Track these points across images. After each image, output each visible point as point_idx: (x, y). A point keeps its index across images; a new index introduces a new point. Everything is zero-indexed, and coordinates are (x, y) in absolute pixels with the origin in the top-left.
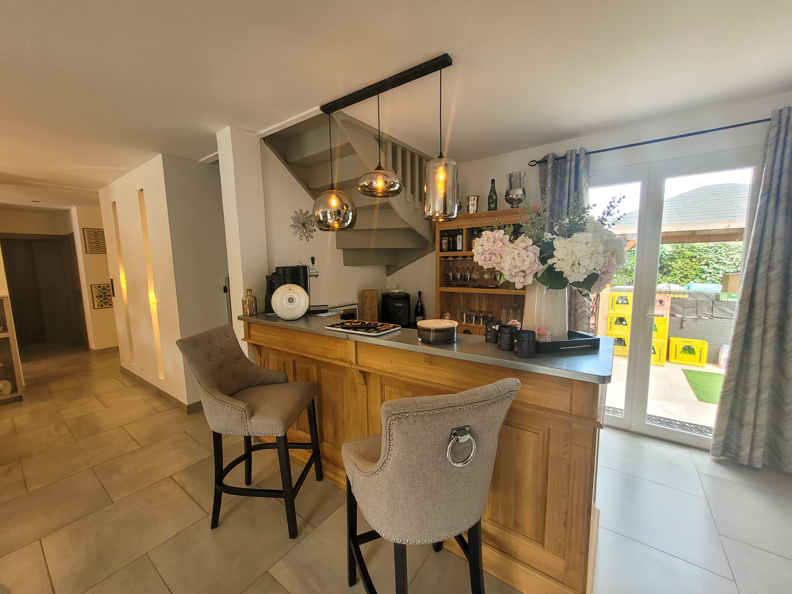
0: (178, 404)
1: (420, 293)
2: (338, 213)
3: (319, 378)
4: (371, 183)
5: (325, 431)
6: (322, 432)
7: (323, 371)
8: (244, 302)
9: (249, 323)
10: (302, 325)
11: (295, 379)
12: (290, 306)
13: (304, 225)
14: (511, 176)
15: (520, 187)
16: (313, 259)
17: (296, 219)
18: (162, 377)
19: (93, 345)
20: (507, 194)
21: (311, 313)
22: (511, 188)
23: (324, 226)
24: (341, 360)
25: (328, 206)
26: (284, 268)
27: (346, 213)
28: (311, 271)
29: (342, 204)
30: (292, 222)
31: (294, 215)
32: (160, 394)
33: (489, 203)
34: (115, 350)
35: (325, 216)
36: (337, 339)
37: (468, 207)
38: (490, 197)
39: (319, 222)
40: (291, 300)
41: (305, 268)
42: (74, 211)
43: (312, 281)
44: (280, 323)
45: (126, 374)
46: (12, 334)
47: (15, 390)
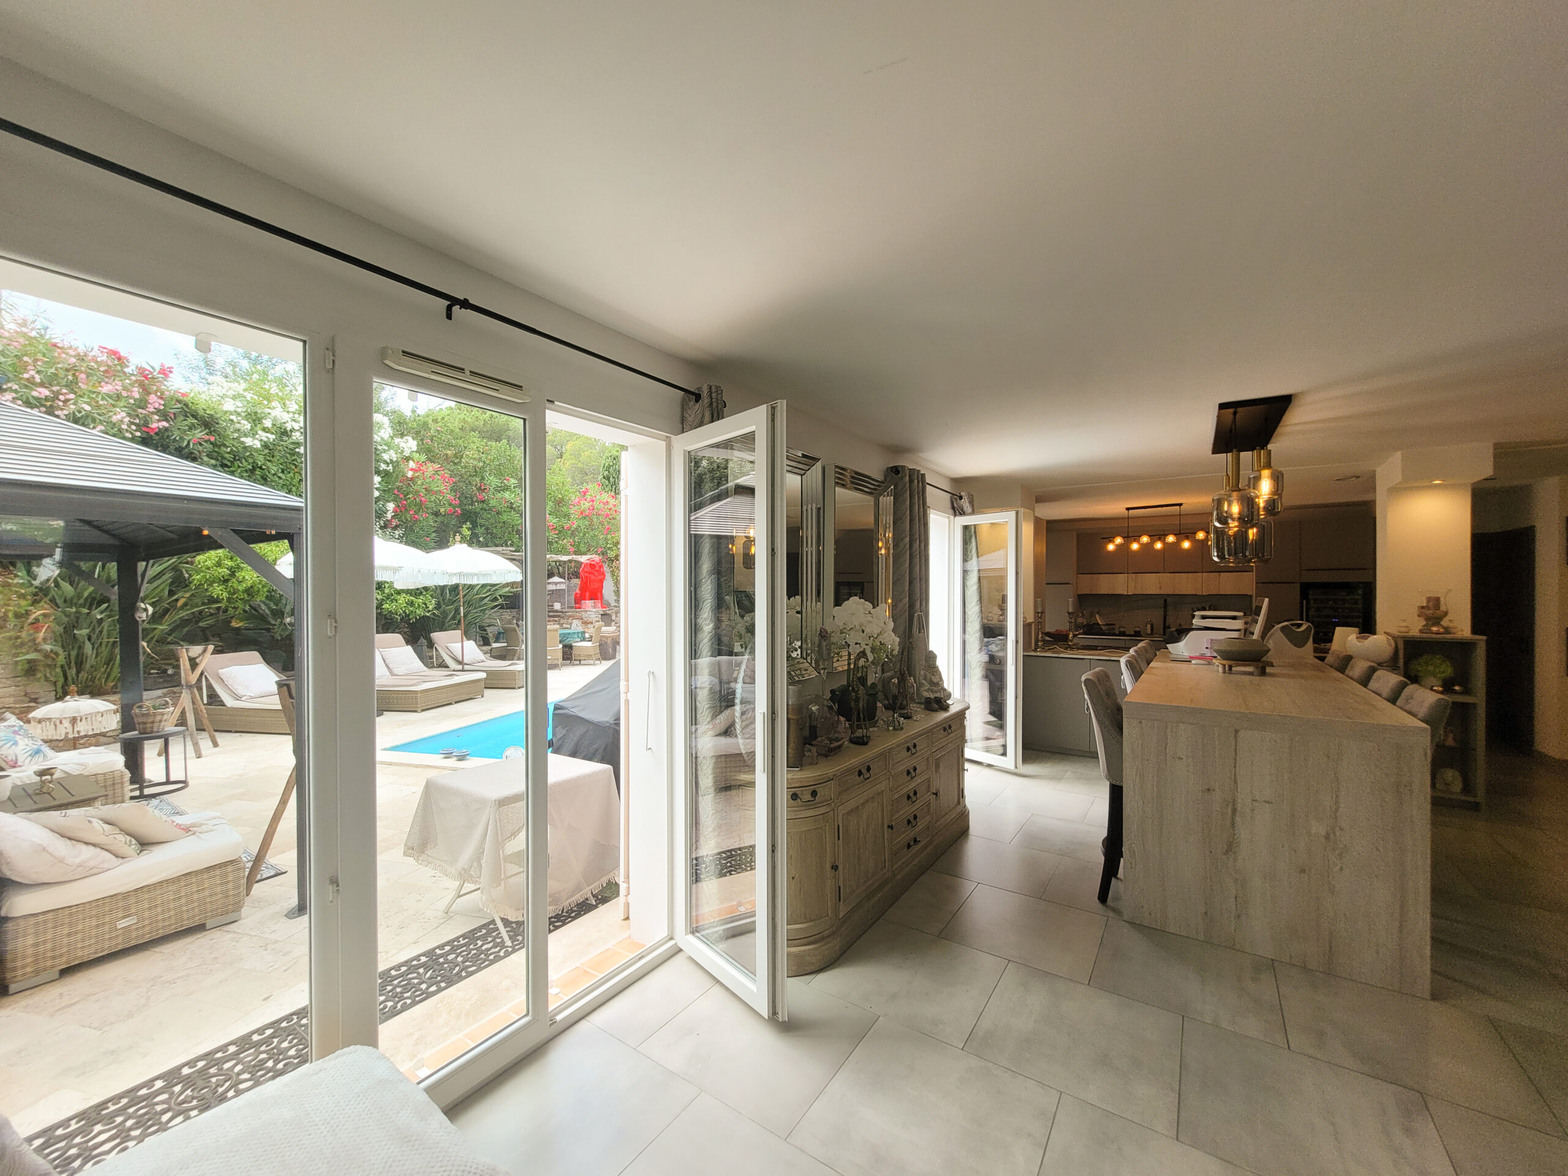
19: (1546, 748)
46: (1481, 699)
47: (1468, 789)
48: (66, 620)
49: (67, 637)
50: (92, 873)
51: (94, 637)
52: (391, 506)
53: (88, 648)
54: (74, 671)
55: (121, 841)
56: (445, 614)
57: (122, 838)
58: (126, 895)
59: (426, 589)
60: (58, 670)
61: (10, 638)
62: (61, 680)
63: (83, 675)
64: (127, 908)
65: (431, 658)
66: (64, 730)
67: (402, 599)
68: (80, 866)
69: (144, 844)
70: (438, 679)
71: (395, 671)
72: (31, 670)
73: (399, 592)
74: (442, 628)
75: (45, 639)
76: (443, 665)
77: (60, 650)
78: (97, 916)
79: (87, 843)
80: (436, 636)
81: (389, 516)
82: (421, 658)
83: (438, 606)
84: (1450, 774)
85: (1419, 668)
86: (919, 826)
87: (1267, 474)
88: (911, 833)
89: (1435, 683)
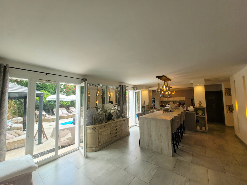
19: (226, 124)
34: (233, 127)
42: (223, 84)
46: (206, 116)
47: (206, 130)
48: (18, 106)
49: (19, 109)
50: (12, 138)
51: (22, 109)
52: (65, 89)
53: (21, 110)
54: (19, 113)
55: (16, 135)
56: (72, 105)
57: (16, 134)
58: (16, 141)
59: (69, 101)
60: (17, 113)
61: (11, 109)
62: (18, 115)
63: (20, 114)
64: (16, 143)
65: (69, 111)
66: (16, 121)
67: (65, 103)
68: (10, 137)
69: (19, 135)
70: (69, 114)
71: (63, 113)
72: (14, 113)
73: (65, 102)
74: (71, 107)
75: (16, 109)
76: (71, 112)
77: (17, 111)
78: (12, 144)
79: (12, 135)
80: (70, 108)
81: (65, 91)
82: (67, 111)
83: (71, 103)
84: (203, 128)
85: (198, 112)
86: (117, 134)
87: (164, 85)
88: (115, 135)
89: (200, 114)
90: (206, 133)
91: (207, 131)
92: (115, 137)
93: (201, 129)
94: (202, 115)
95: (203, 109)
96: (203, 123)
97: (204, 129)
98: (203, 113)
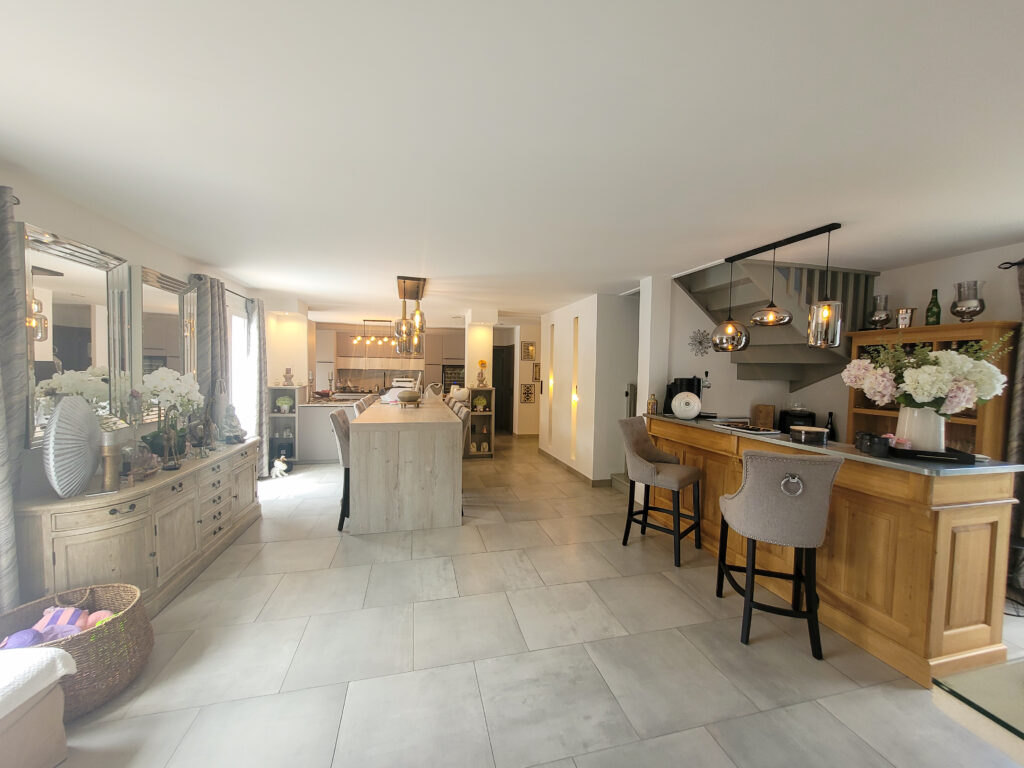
0: (585, 479)
1: (831, 414)
2: (733, 338)
3: (704, 467)
4: (762, 319)
5: (705, 511)
6: (703, 511)
7: (709, 462)
8: (649, 404)
9: (651, 419)
10: (693, 423)
11: (684, 463)
12: (688, 408)
13: (700, 343)
14: (960, 286)
15: (975, 298)
16: (707, 373)
17: (694, 339)
18: (573, 458)
19: (516, 430)
20: (955, 305)
21: (700, 417)
22: (960, 299)
23: (718, 348)
24: (725, 451)
25: (724, 333)
26: (681, 380)
27: (740, 338)
28: (705, 381)
29: (737, 331)
30: (690, 341)
31: (692, 334)
32: (570, 471)
33: (927, 317)
34: (536, 437)
35: (721, 340)
36: (723, 434)
37: (897, 320)
38: (929, 310)
39: (716, 345)
40: (687, 404)
41: (699, 380)
42: (518, 329)
43: (704, 391)
44: (676, 421)
45: (542, 453)
46: (493, 413)
47: (490, 450)
84: (485, 445)
85: (476, 401)
86: (224, 518)
87: (418, 313)
88: (217, 524)
89: (480, 408)
90: (491, 456)
91: (493, 452)
92: (215, 533)
93: (479, 449)
94: (484, 410)
95: (487, 394)
96: (485, 432)
97: (487, 449)
98: (487, 407)
